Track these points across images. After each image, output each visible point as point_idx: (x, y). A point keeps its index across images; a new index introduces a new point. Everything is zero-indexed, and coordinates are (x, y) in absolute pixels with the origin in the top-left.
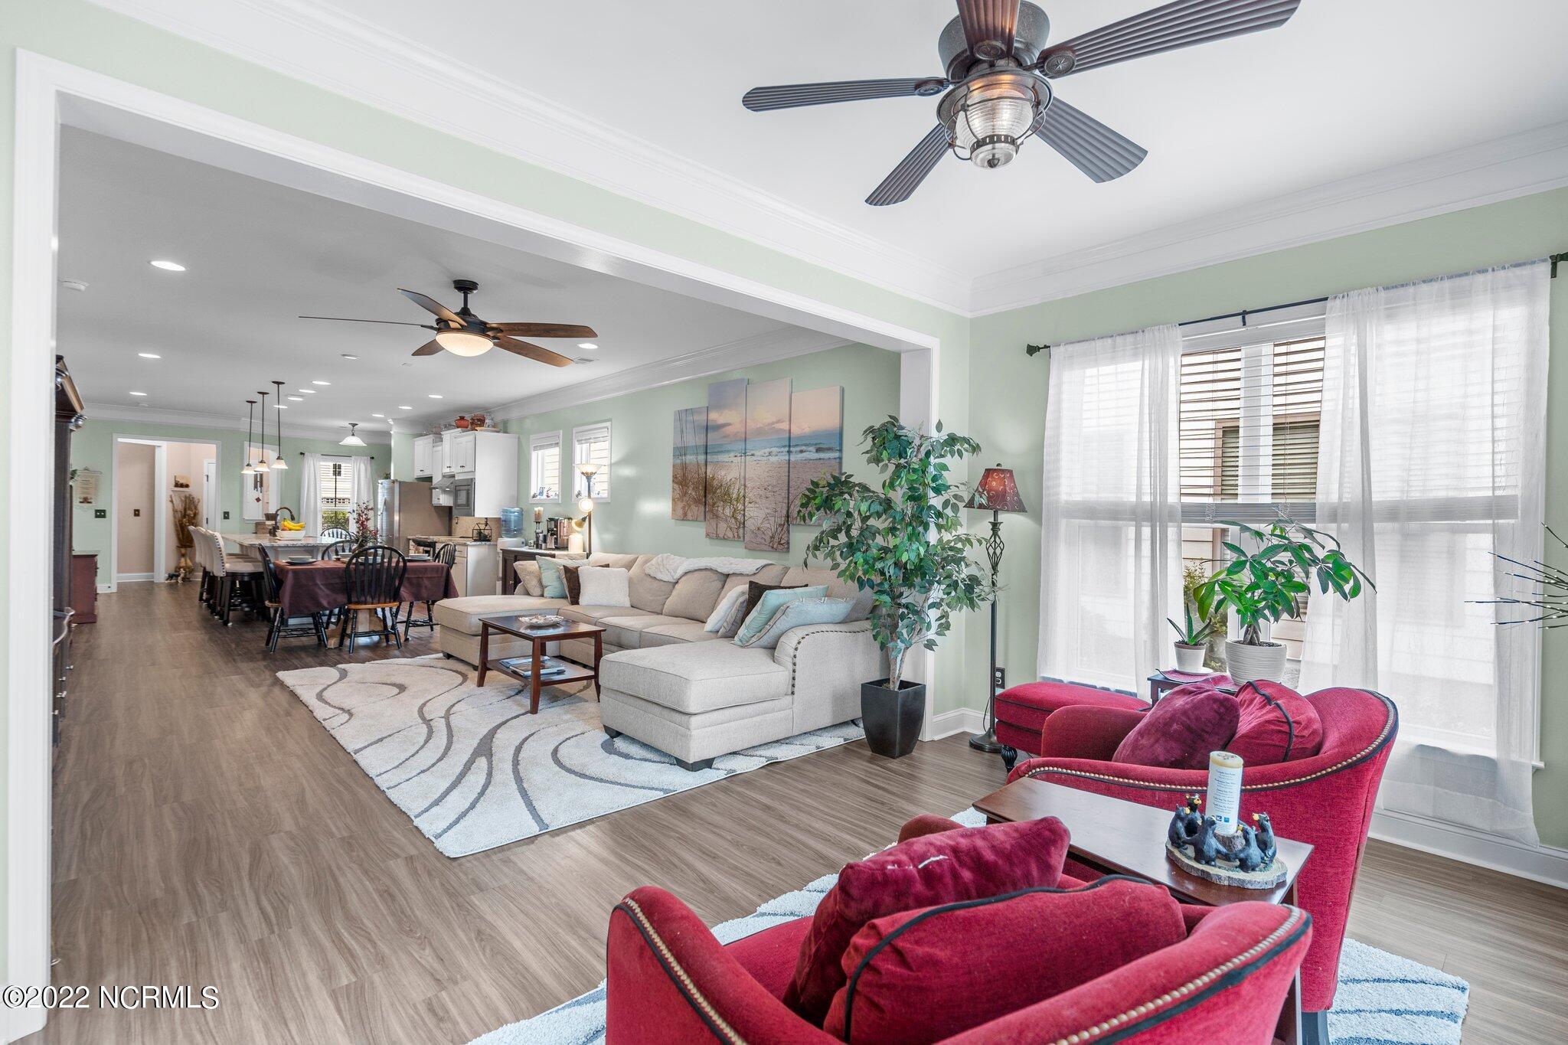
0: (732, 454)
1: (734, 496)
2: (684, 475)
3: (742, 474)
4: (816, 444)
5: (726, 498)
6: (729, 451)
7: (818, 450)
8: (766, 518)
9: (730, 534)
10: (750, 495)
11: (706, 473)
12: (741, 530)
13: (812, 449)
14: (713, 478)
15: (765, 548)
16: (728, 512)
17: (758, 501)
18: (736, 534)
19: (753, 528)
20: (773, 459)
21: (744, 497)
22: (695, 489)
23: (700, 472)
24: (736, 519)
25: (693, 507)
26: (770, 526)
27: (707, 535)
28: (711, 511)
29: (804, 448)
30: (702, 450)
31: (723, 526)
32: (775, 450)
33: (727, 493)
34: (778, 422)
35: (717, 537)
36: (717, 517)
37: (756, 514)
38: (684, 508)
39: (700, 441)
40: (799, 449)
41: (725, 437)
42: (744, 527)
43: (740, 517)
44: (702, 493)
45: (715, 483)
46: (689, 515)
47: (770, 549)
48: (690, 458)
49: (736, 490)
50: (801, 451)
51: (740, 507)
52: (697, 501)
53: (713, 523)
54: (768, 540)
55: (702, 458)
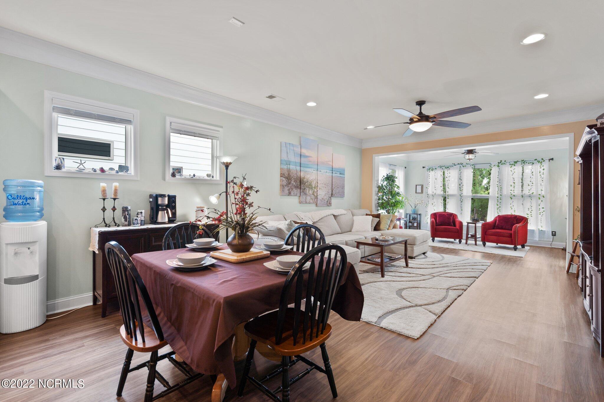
0: (313, 169)
1: (314, 186)
2: (289, 174)
3: (317, 178)
4: (340, 172)
5: (310, 187)
6: (311, 168)
7: (340, 174)
8: (325, 195)
9: (311, 201)
10: (319, 186)
11: (300, 175)
12: (316, 200)
13: (339, 173)
14: (304, 178)
15: (325, 205)
16: (311, 192)
17: (322, 188)
18: (314, 201)
19: (321, 198)
20: (327, 174)
21: (317, 187)
22: (295, 181)
23: (298, 174)
24: (314, 195)
25: (294, 189)
26: (326, 198)
27: (300, 203)
28: (304, 192)
29: (336, 172)
30: (299, 165)
31: (308, 198)
32: (328, 171)
33: (310, 185)
34: (329, 161)
35: (306, 203)
36: (306, 194)
37: (322, 193)
38: (289, 190)
39: (298, 160)
40: (335, 172)
41: (310, 161)
42: (317, 198)
43: (316, 194)
44: (299, 184)
45: (305, 180)
46: (292, 193)
47: (326, 205)
48: (292, 167)
49: (314, 184)
50: (336, 173)
51: (316, 190)
52: (296, 187)
53: (304, 197)
54: (326, 202)
55: (298, 168)
